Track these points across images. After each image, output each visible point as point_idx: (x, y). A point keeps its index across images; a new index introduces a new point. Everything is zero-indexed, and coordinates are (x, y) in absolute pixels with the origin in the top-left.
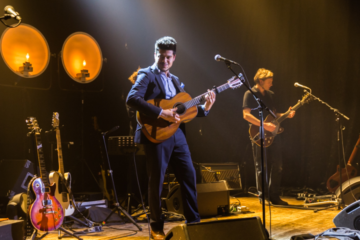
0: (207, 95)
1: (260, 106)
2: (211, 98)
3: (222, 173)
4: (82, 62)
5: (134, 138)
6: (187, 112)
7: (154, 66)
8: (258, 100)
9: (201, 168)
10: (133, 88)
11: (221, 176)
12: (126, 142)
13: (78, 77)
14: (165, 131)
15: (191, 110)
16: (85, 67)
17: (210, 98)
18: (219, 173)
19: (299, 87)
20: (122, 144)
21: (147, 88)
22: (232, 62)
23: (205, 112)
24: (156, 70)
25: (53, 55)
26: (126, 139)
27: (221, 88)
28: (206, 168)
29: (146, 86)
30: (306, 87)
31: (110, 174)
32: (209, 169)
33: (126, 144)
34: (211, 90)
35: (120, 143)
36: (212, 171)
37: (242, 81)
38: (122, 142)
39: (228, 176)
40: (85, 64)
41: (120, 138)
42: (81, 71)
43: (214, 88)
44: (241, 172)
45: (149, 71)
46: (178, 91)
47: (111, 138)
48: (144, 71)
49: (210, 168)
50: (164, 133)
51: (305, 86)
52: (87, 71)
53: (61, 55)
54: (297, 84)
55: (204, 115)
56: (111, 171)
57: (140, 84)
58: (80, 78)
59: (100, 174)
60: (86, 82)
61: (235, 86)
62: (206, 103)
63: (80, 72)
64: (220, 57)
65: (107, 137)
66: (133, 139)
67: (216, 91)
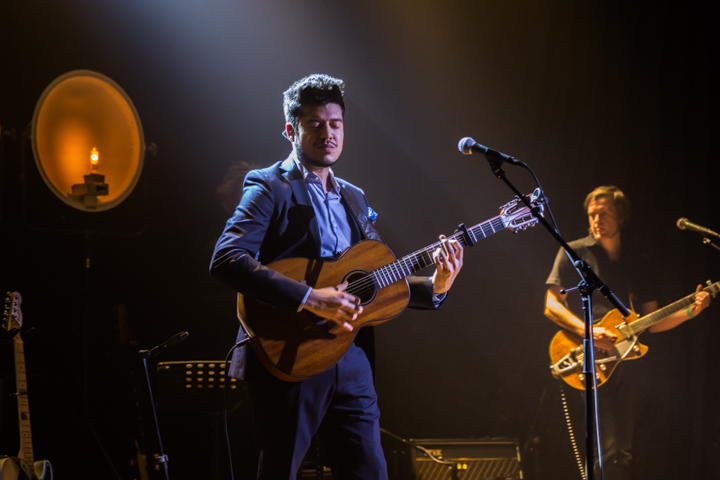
0: (439, 250)
1: (583, 282)
2: (451, 260)
3: (474, 465)
4: (89, 155)
5: (228, 365)
6: (379, 298)
7: (291, 162)
8: (579, 266)
9: (413, 451)
10: (227, 228)
11: (468, 476)
12: (206, 376)
13: (78, 193)
14: (315, 351)
15: (392, 292)
16: (96, 167)
17: (447, 258)
18: (465, 467)
19: (689, 231)
20: (194, 382)
21: (267, 225)
22: (508, 157)
23: (436, 298)
24: (296, 173)
25: (7, 133)
26: (206, 368)
27: (479, 229)
28: (428, 452)
29: (265, 223)
30: (709, 231)
31: (162, 465)
32: (436, 456)
33: (206, 382)
34: (448, 235)
35: (189, 379)
36: (446, 462)
37: (535, 212)
38: (195, 376)
39: (488, 476)
40: (95, 157)
41: (189, 366)
42: (86, 177)
43: (460, 229)
44: (524, 465)
45: (272, 178)
46: (357, 236)
47: (166, 365)
48: (261, 177)
49: (439, 452)
50: (314, 355)
51: (707, 227)
52: (101, 178)
53: (30, 133)
54: (683, 222)
55: (432, 303)
56: (163, 459)
57: (248, 216)
58: (81, 199)
59: (132, 463)
60: (99, 210)
61: (520, 225)
62: (436, 273)
63: (82, 181)
64: (474, 143)
65: (153, 362)
66: (227, 369)
67: (466, 240)
